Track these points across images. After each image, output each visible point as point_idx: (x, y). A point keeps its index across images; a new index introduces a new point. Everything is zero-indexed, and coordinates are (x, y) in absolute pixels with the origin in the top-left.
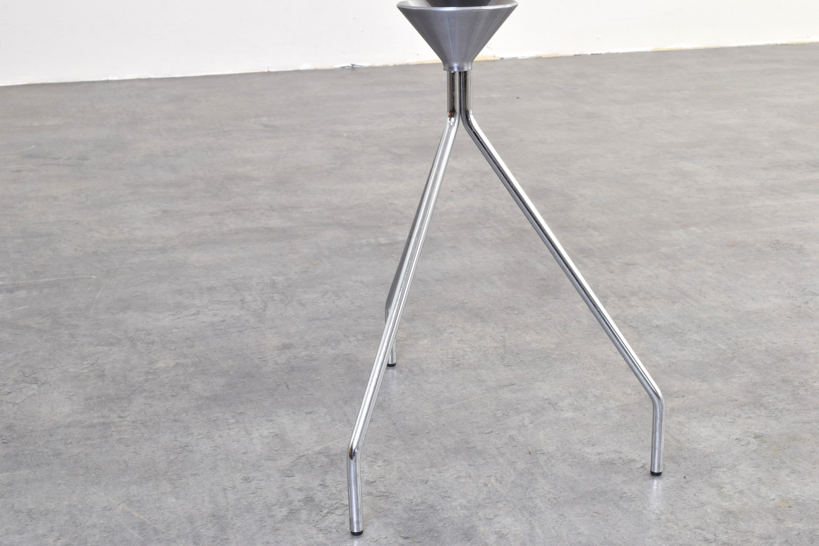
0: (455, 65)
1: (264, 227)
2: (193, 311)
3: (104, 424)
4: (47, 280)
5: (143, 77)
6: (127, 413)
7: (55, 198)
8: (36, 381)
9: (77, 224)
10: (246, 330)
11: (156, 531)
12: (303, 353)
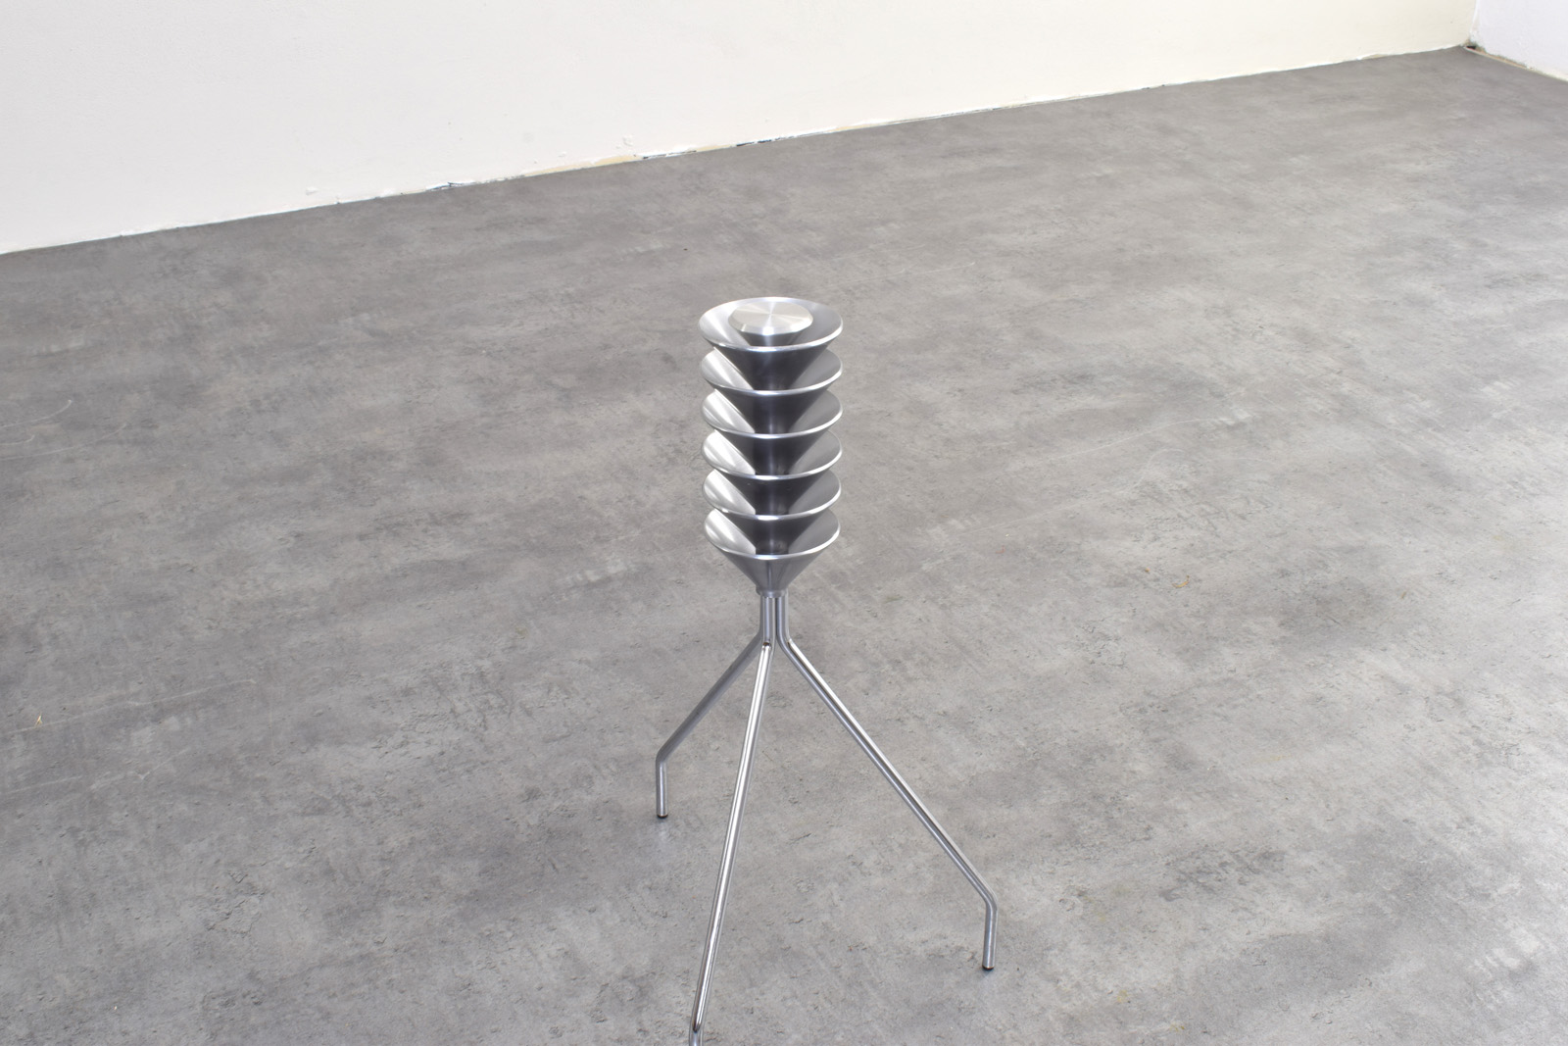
1: (435, 560)
2: (399, 737)
3: (362, 957)
4: (195, 692)
5: (168, 227)
6: (383, 935)
8: (252, 889)
9: (192, 570)
10: (474, 767)
12: (556, 805)
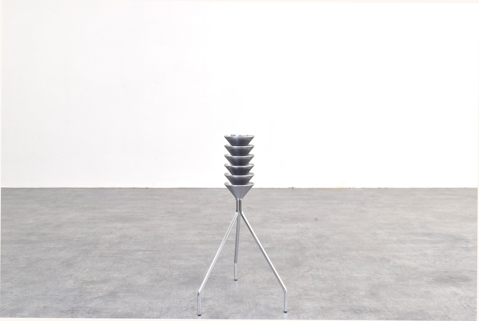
0: (238, 199)
2: (191, 261)
3: (153, 286)
4: (156, 249)
6: (159, 284)
7: (170, 226)
8: (141, 274)
9: (172, 234)
11: (153, 309)
